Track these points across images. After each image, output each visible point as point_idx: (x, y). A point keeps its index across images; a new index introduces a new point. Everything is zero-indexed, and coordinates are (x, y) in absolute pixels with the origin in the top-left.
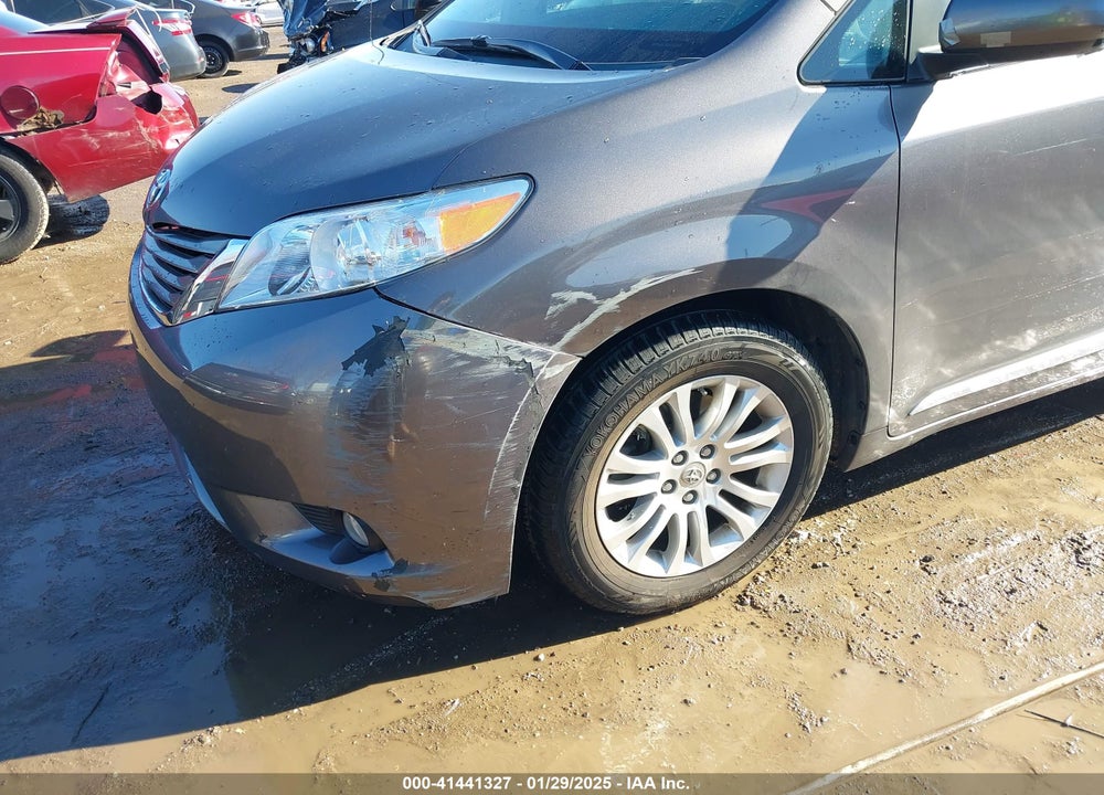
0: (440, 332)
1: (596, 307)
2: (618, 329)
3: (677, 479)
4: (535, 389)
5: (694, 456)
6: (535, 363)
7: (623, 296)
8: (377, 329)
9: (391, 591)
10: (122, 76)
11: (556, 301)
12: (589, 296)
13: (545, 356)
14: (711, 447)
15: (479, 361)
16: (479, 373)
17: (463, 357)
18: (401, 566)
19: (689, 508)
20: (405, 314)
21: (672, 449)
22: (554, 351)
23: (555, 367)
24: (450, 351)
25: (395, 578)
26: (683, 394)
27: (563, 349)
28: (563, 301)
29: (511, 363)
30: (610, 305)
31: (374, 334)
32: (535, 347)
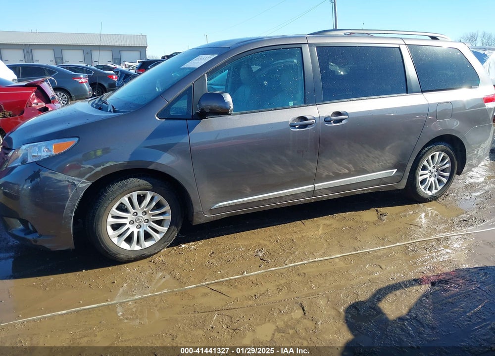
0: (50, 173)
1: (94, 169)
2: (102, 176)
3: (134, 220)
4: (76, 189)
5: (140, 214)
6: (76, 183)
7: (102, 167)
8: (34, 172)
9: (38, 243)
10: (36, 101)
11: (82, 167)
12: (92, 167)
13: (80, 181)
14: (145, 212)
15: (60, 181)
16: (61, 184)
17: (56, 180)
18: (41, 236)
19: (138, 230)
20: (41, 168)
21: (132, 211)
22: (83, 180)
23: (84, 184)
24: (52, 178)
25: (39, 239)
26: (135, 195)
27: (86, 179)
28: (84, 167)
29: (69, 182)
30: (98, 169)
31: (33, 173)
32: (76, 178)
